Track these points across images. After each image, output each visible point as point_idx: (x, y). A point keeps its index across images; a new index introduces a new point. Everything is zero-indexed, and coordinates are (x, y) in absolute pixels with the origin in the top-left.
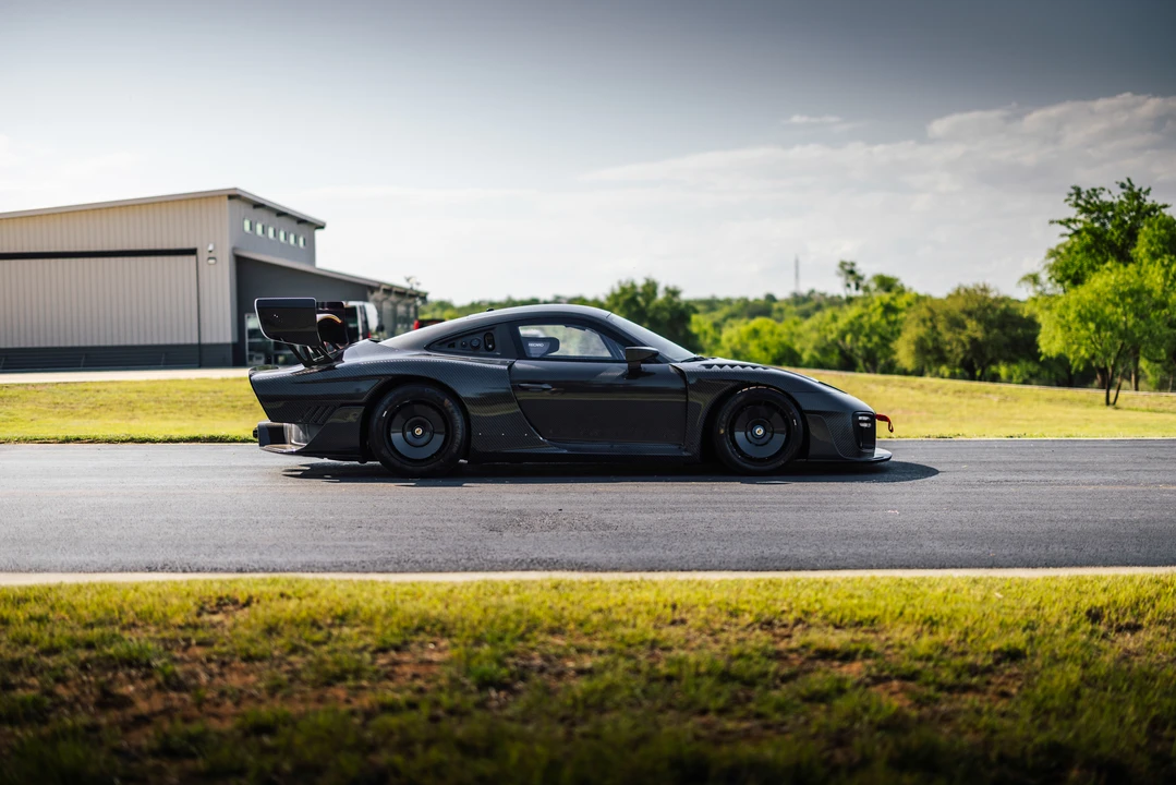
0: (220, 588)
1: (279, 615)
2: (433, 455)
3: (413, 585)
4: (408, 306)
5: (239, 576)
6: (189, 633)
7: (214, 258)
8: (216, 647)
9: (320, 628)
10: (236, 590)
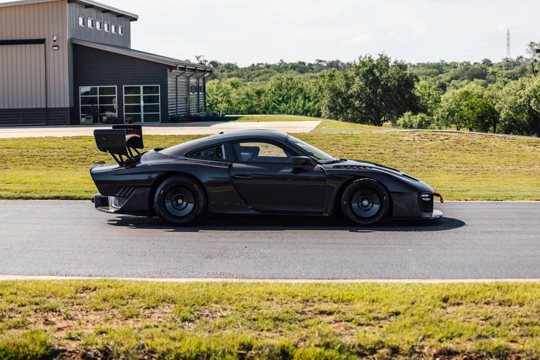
0: (83, 283)
1: (108, 294)
2: (187, 214)
3: (163, 283)
4: (198, 79)
5: (90, 278)
6: (73, 300)
7: (57, 46)
8: (84, 306)
9: (124, 300)
10: (90, 284)
